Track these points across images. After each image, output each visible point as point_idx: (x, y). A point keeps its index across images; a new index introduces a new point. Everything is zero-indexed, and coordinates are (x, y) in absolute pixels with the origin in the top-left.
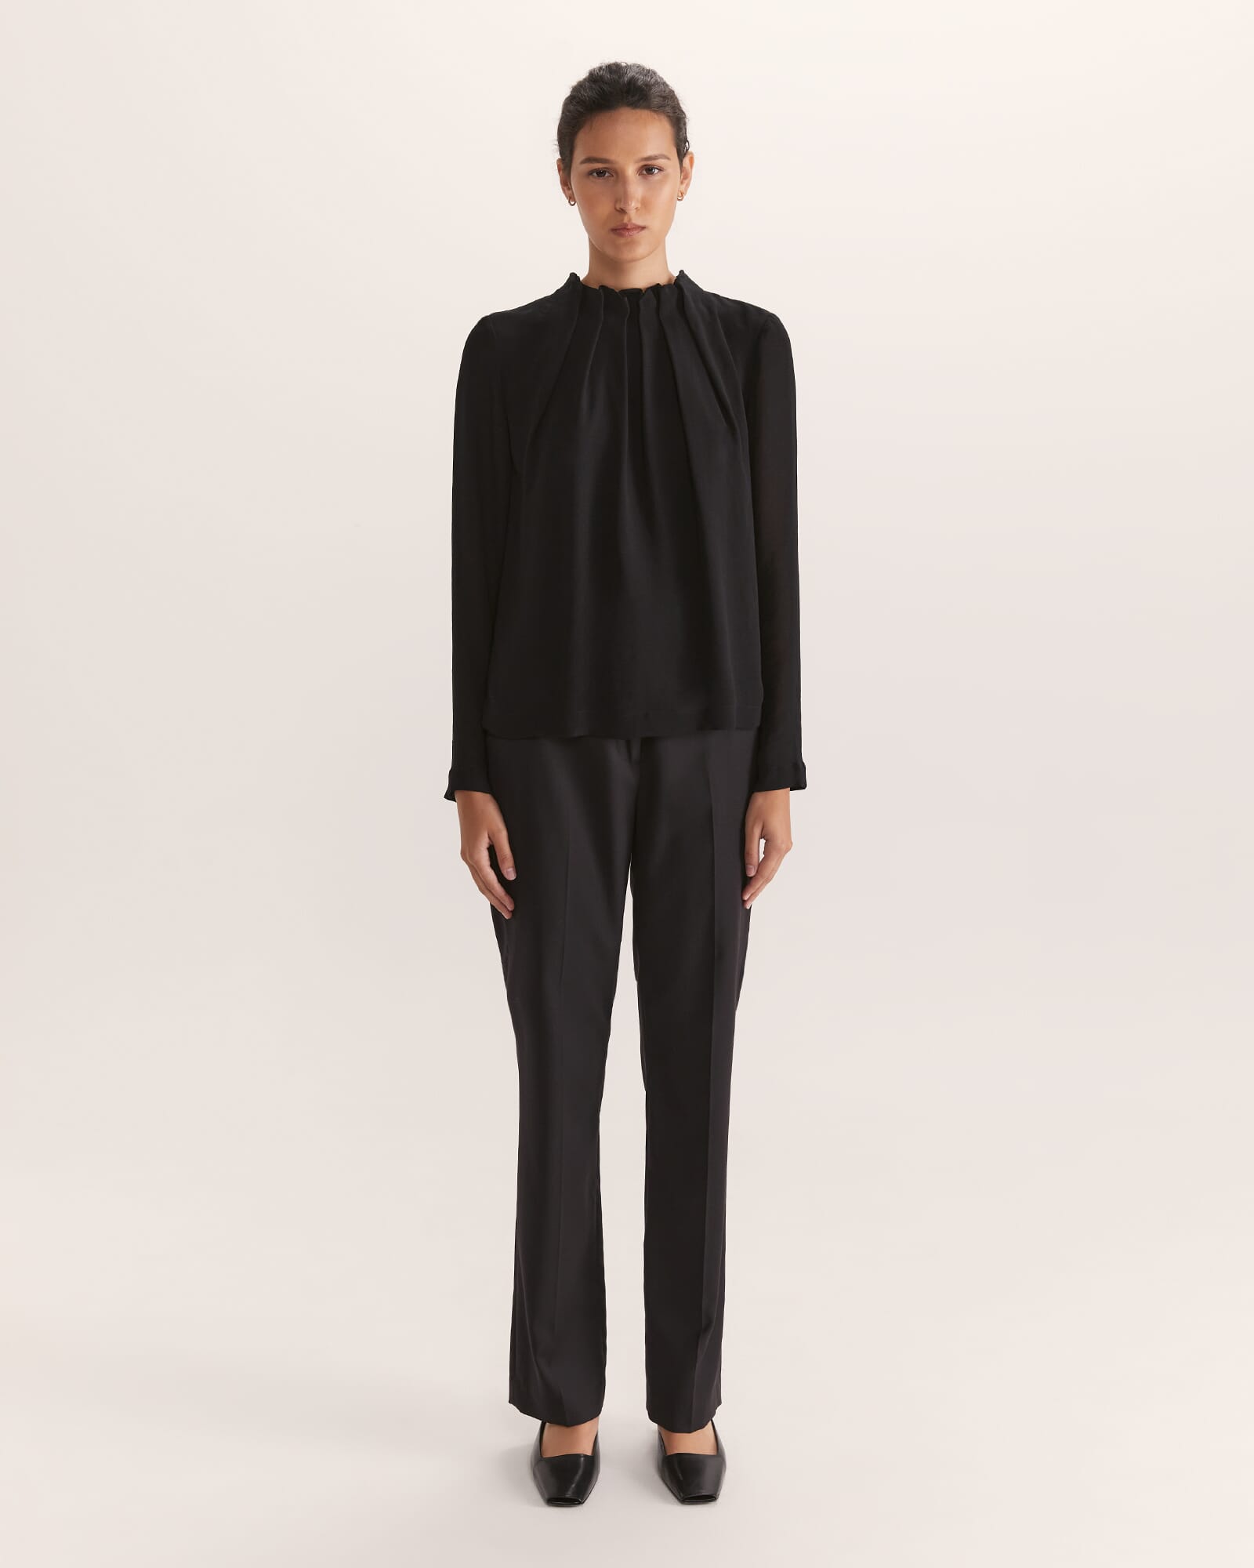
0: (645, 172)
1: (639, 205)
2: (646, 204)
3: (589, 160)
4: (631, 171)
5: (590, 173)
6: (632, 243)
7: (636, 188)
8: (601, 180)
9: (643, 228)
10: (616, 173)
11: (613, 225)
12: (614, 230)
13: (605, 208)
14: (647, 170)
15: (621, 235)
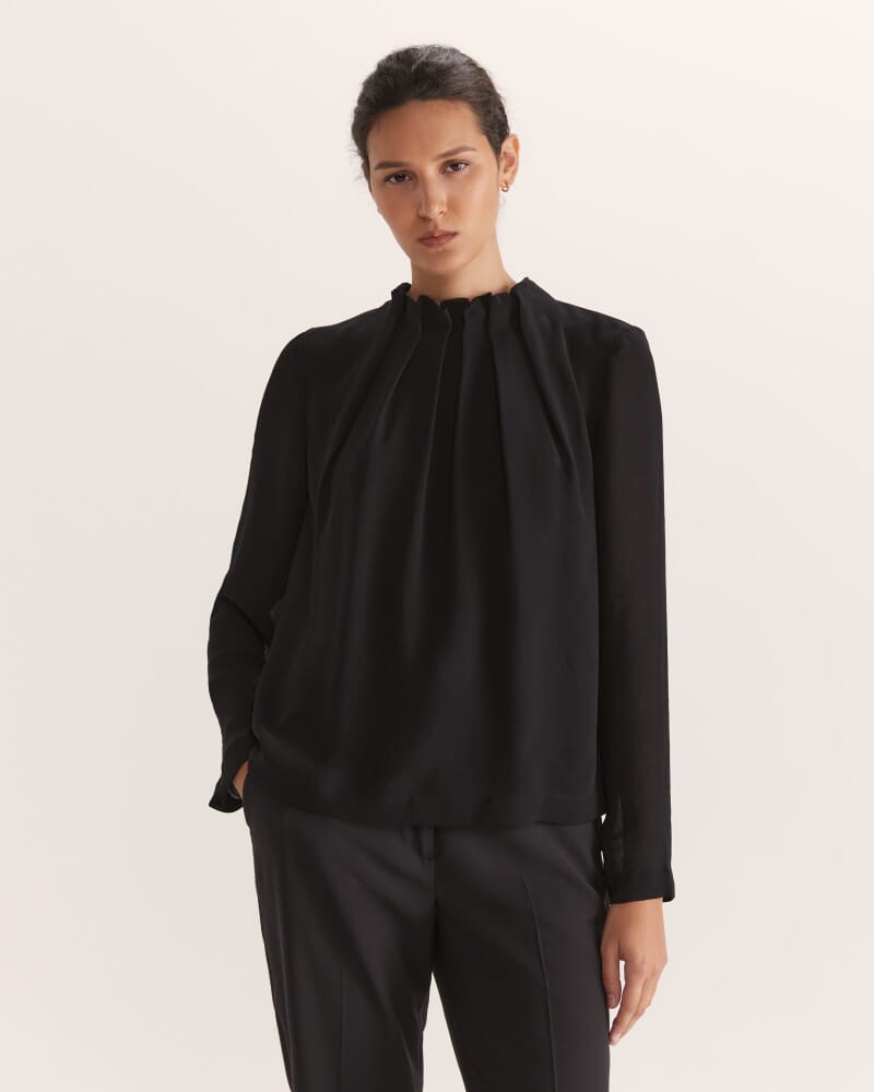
0: (450, 169)
1: (445, 209)
2: (453, 207)
3: (382, 165)
4: (431, 170)
5: (387, 179)
6: (447, 253)
7: (439, 191)
8: (399, 187)
9: (454, 234)
10: (415, 176)
11: (421, 234)
12: (421, 240)
13: (409, 216)
14: (451, 166)
15: (430, 245)
